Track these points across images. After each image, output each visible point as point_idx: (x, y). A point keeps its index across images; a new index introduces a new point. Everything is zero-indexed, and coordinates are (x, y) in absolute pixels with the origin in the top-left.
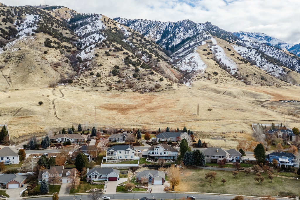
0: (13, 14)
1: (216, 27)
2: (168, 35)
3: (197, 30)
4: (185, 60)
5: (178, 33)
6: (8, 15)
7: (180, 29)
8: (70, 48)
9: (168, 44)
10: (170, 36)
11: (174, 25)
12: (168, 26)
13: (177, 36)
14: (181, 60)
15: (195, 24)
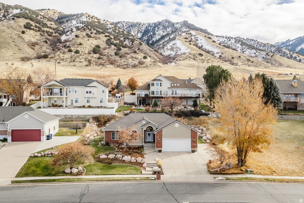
0: (1, 8)
1: (192, 25)
2: (148, 33)
3: (175, 28)
4: (167, 47)
5: (157, 31)
7: (159, 28)
9: (148, 41)
10: (150, 34)
11: (153, 25)
12: (148, 26)
13: (157, 33)
14: (163, 48)
15: (173, 23)
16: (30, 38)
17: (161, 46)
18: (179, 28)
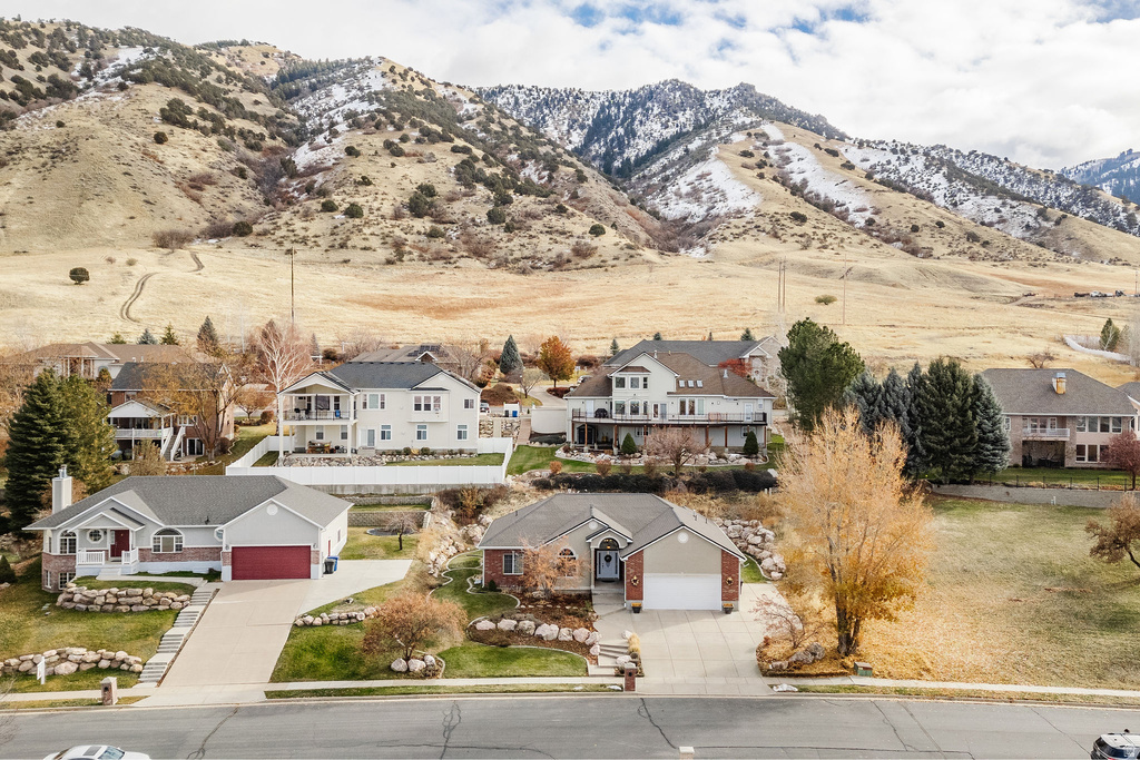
0: (72, 43)
1: (771, 101)
2: (609, 130)
3: (707, 111)
4: (677, 187)
5: (641, 122)
6: (53, 45)
7: (647, 110)
9: (608, 158)
10: (617, 133)
11: (628, 100)
12: (607, 104)
13: (640, 131)
14: (664, 189)
15: (701, 93)
16: (186, 161)
17: (655, 180)
18: (720, 112)
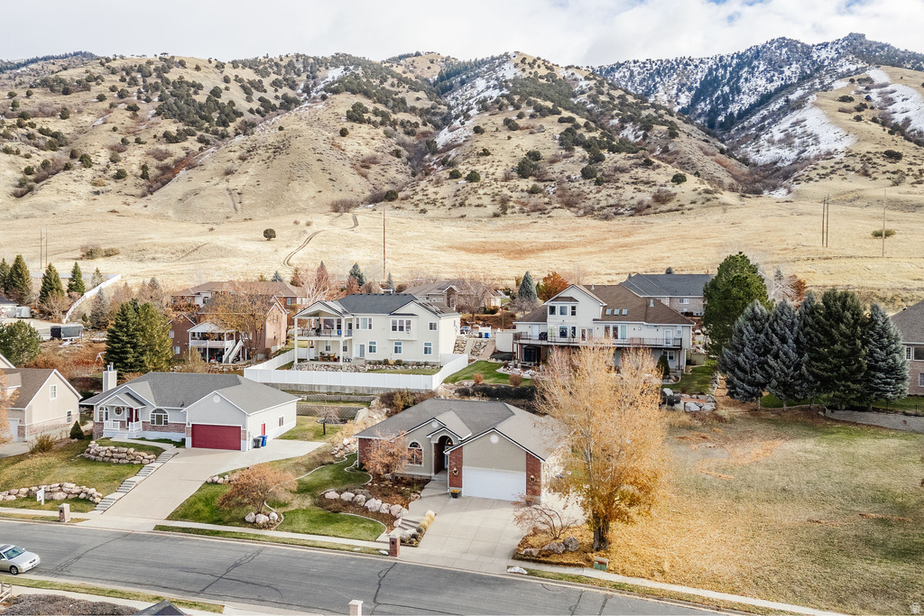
0: (298, 70)
1: (882, 47)
2: (716, 89)
3: (814, 63)
4: (770, 135)
5: (746, 79)
6: (287, 73)
7: (753, 68)
8: (416, 125)
9: (713, 113)
10: (722, 91)
11: (735, 61)
12: (715, 67)
13: (745, 87)
14: (757, 137)
15: (808, 47)
16: (360, 148)
17: (753, 131)
18: (826, 63)
